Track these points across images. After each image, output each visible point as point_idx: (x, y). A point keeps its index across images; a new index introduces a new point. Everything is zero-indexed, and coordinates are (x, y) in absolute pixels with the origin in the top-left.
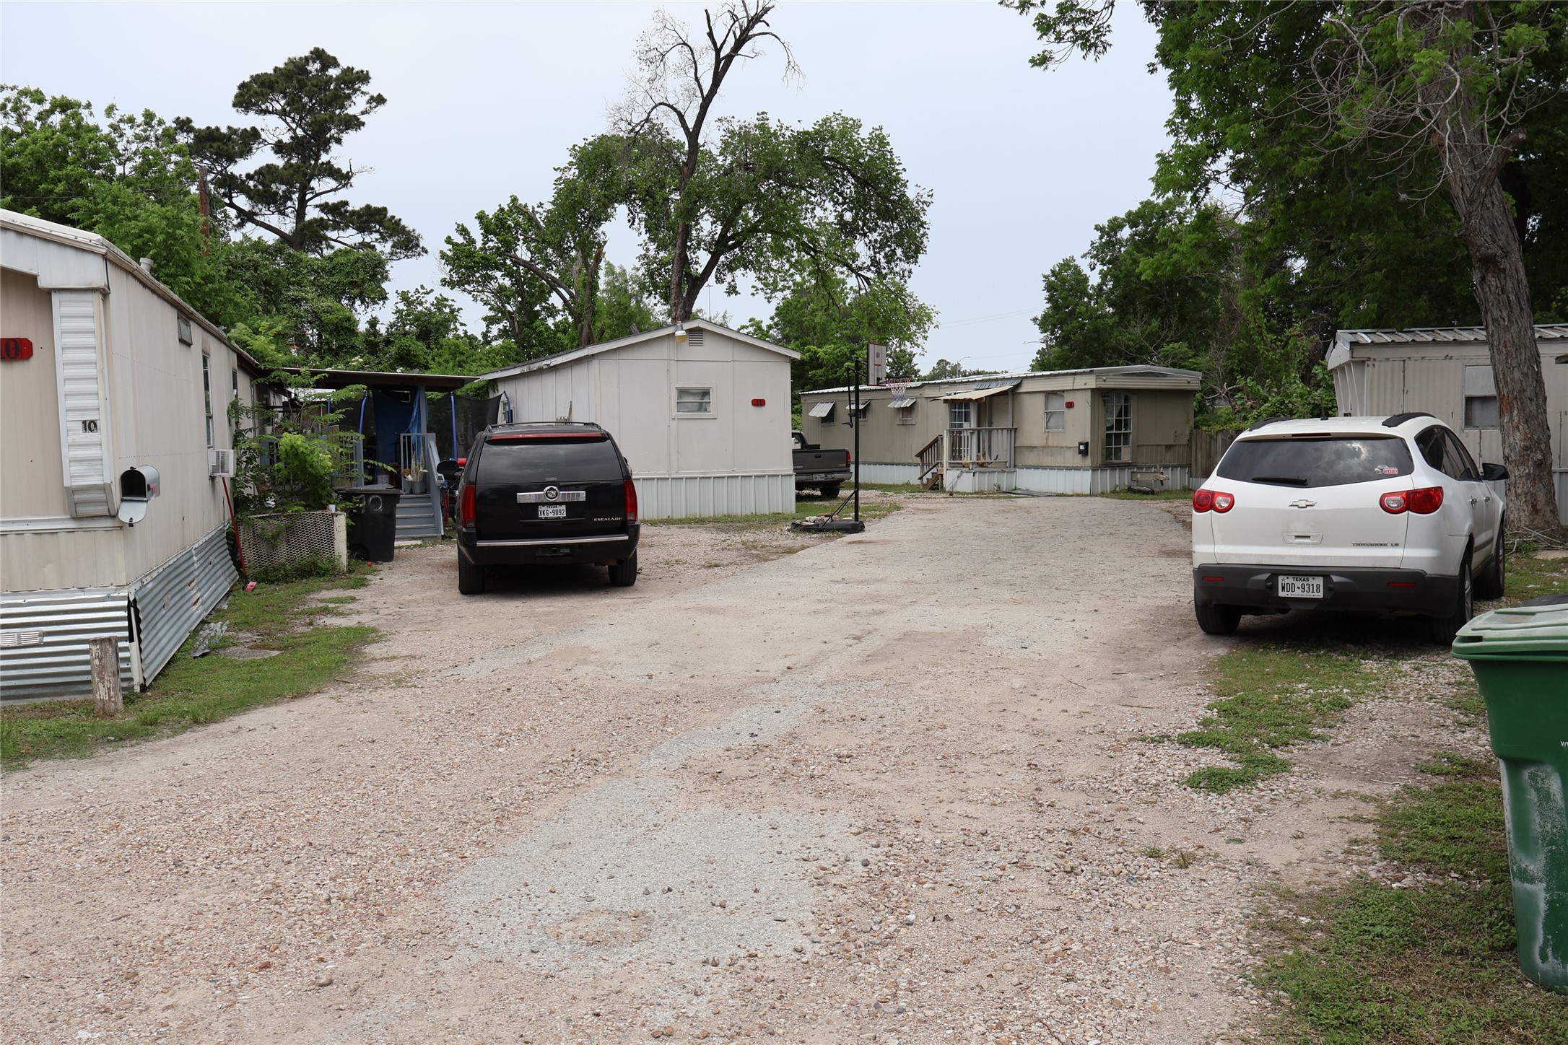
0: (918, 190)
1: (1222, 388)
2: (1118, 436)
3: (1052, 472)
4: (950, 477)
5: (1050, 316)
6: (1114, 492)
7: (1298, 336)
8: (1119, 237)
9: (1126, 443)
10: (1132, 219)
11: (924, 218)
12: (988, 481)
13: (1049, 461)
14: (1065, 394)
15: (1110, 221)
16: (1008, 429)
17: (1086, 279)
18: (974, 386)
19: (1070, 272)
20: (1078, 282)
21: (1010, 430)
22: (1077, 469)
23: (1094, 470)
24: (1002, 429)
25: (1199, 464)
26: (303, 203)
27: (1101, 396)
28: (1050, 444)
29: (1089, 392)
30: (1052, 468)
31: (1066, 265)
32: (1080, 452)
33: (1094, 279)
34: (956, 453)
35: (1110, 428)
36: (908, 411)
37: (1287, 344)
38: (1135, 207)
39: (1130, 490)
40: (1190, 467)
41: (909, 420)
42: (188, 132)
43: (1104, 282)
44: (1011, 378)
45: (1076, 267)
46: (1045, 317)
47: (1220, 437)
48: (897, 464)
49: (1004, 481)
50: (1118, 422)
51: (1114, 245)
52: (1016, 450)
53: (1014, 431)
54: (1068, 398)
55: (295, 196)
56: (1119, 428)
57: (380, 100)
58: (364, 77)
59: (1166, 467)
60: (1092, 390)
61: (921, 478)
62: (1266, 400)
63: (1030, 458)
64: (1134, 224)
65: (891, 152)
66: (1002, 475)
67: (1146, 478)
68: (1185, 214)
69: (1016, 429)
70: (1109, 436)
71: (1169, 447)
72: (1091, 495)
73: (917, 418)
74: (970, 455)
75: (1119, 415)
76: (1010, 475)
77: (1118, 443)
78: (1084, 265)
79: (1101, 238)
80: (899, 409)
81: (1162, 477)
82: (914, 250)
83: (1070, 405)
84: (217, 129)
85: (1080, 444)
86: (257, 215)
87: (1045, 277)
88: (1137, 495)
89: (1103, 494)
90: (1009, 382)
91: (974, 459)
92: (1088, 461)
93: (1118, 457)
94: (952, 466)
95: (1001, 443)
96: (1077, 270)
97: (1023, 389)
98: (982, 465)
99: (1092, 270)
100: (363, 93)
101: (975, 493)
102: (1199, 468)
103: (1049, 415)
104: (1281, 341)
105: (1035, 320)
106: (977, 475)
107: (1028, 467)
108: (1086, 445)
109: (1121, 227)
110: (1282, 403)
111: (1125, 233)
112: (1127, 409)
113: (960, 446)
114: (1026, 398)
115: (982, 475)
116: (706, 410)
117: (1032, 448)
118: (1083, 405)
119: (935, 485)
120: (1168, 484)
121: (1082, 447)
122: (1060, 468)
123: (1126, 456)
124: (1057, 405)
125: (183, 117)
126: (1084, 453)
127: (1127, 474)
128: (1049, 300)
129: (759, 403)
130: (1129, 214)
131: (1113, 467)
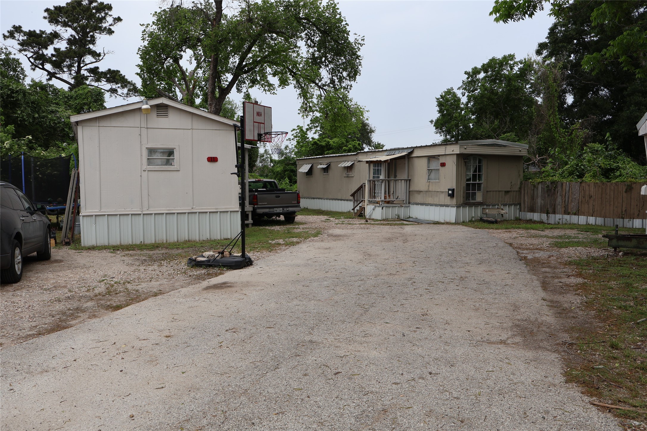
0: (356, 37)
1: (536, 157)
2: (474, 185)
3: (431, 207)
4: (369, 209)
5: (440, 120)
6: (471, 221)
7: (578, 129)
8: (478, 77)
9: (479, 189)
10: (485, 68)
11: (358, 53)
12: (392, 212)
13: (430, 200)
14: (440, 158)
15: (473, 69)
16: (405, 180)
17: (459, 100)
18: (386, 153)
19: (450, 96)
20: (455, 101)
21: (406, 180)
22: (447, 206)
23: (458, 207)
24: (401, 180)
25: (526, 203)
26: (79, 68)
27: (463, 158)
28: (430, 189)
29: (455, 156)
30: (431, 205)
31: (449, 92)
32: (449, 195)
33: (464, 100)
34: (373, 194)
35: (469, 180)
36: (350, 168)
37: (572, 133)
38: (486, 61)
39: (481, 220)
40: (520, 204)
41: (351, 174)
42: (20, 33)
43: (469, 101)
44: (408, 148)
45: (454, 93)
46: (438, 120)
47: (540, 186)
48: (344, 200)
49: (402, 212)
50: (474, 176)
51: (475, 82)
52: (410, 193)
53: (409, 181)
54: (442, 160)
55: (76, 65)
56: (474, 180)
57: (119, 19)
58: (109, 7)
59: (505, 205)
60: (457, 154)
61: (353, 209)
62: (566, 163)
63: (418, 198)
64: (486, 71)
65: (340, 14)
66: (400, 208)
67: (492, 212)
68: (514, 64)
69: (410, 180)
70: (468, 185)
71: (507, 192)
72: (456, 223)
73: (355, 173)
74: (381, 196)
75: (475, 171)
76: (406, 209)
77: (474, 189)
78: (459, 93)
79: (468, 78)
80: (345, 167)
81: (503, 212)
82: (354, 73)
83: (443, 165)
84: (34, 31)
85: (449, 190)
86: (57, 74)
87: (437, 99)
88: (486, 225)
89: (464, 223)
90: (406, 151)
91: (383, 199)
92: (454, 201)
93: (474, 199)
94: (370, 202)
95: (401, 189)
96: (454, 95)
97: (414, 155)
98: (388, 202)
99: (463, 96)
100: (110, 15)
101: (383, 220)
102: (526, 206)
103: (430, 171)
104: (568, 132)
105: (432, 122)
106: (384, 208)
107: (417, 204)
108: (453, 190)
109: (479, 73)
110: (577, 165)
111: (482, 75)
112: (480, 167)
113: (375, 190)
114: (416, 160)
115: (388, 209)
116: (171, 165)
117: (419, 192)
118: (451, 164)
119: (361, 214)
120: (506, 217)
121: (450, 192)
122: (436, 205)
123: (479, 197)
124: (435, 165)
125: (17, 25)
126: (452, 196)
127: (479, 210)
128: (440, 112)
129: (213, 160)
130: (484, 65)
131: (470, 205)
